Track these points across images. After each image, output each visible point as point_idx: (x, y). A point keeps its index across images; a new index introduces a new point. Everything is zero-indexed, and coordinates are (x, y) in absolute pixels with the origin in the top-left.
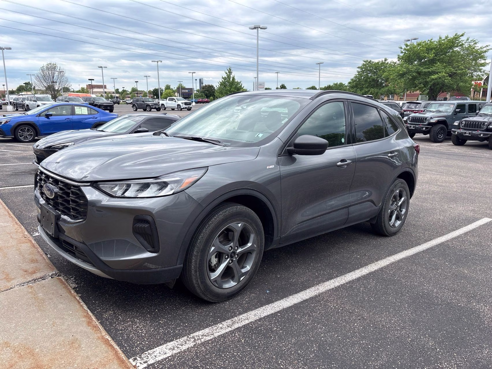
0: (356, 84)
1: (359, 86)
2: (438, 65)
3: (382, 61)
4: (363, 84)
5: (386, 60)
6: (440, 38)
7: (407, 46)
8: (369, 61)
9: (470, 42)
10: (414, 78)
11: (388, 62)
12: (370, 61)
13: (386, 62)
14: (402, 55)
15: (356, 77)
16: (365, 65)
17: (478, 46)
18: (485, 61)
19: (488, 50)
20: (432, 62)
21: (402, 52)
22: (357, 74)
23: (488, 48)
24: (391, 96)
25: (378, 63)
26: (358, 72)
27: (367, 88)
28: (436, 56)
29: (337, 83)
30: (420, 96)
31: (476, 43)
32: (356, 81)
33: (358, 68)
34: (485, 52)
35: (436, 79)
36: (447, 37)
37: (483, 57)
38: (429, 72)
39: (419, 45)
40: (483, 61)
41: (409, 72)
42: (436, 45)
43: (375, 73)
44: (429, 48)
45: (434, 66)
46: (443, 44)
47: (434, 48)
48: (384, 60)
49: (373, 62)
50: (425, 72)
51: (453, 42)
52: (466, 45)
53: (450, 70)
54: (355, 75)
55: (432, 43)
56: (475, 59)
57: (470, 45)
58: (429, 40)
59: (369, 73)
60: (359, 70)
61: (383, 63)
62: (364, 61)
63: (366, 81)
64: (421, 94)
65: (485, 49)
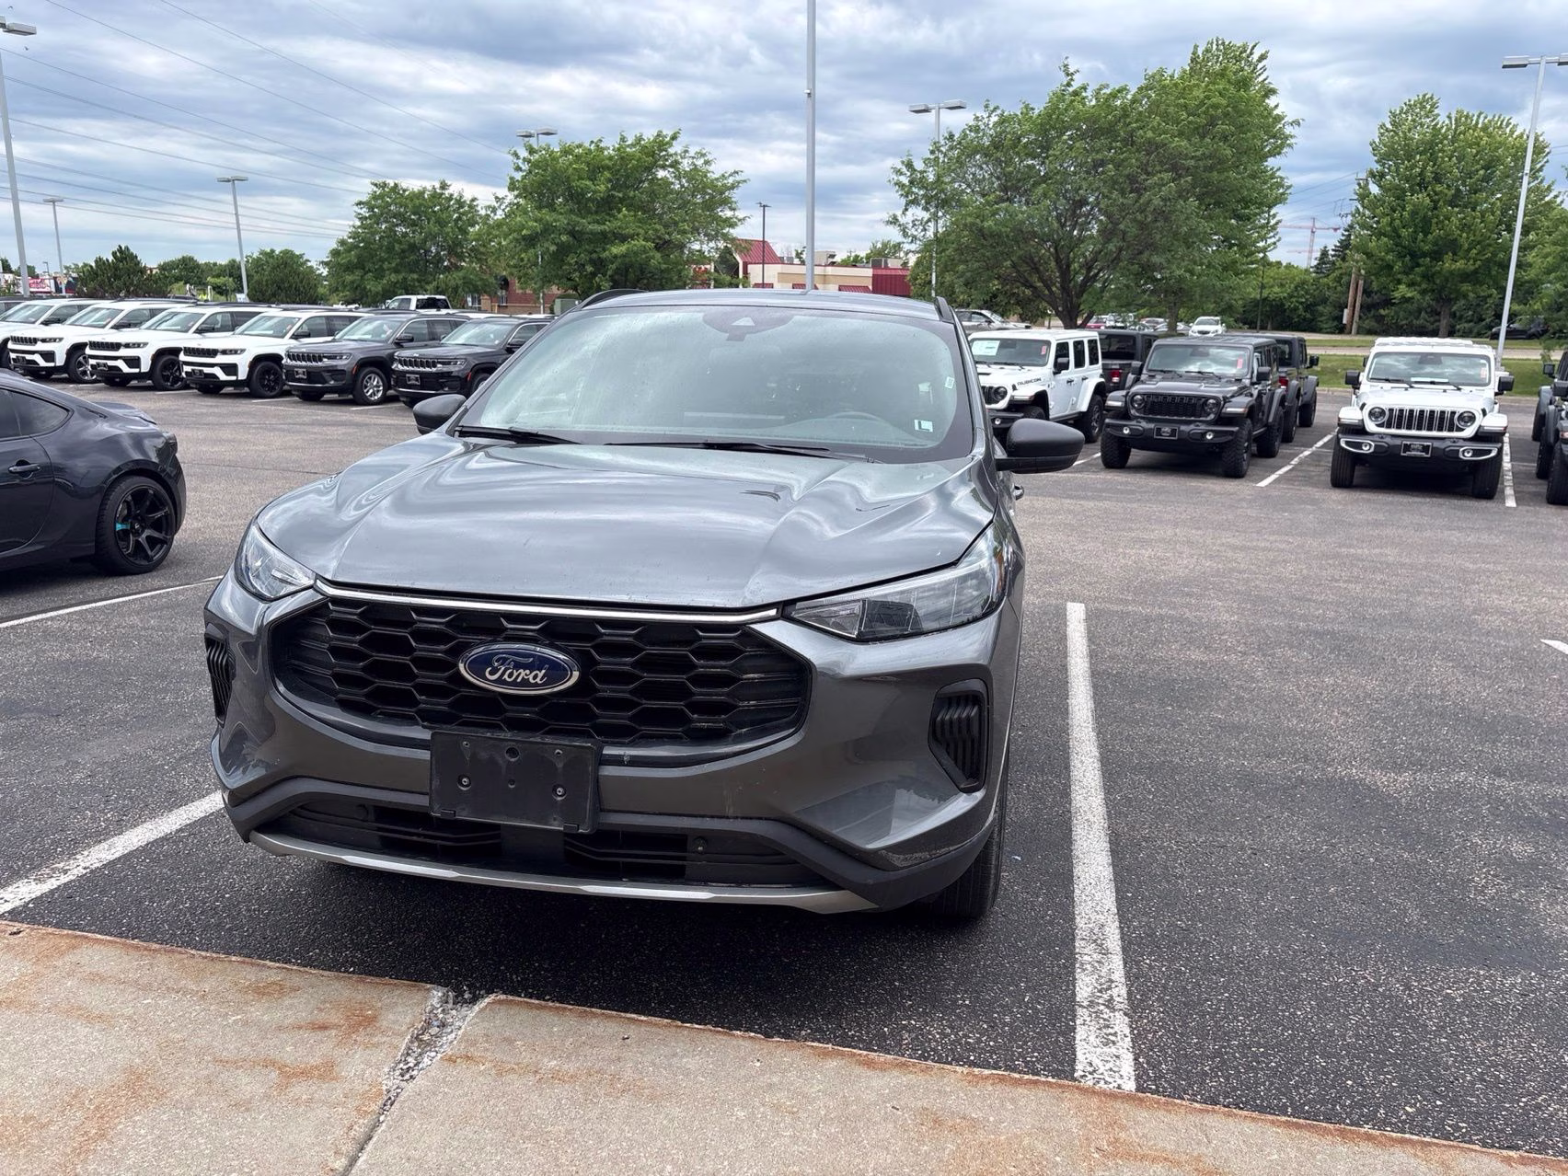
0: (359, 257)
1: (369, 266)
2: (625, 216)
3: (434, 188)
4: (382, 260)
5: (444, 186)
6: (623, 139)
7: (532, 151)
8: (392, 184)
9: (693, 158)
10: (563, 250)
11: (452, 195)
12: (396, 185)
13: (447, 193)
14: (518, 176)
15: (354, 235)
16: (381, 197)
17: (715, 171)
18: (732, 213)
19: (739, 182)
20: (607, 205)
21: (518, 169)
22: (358, 223)
23: (738, 178)
24: (469, 299)
25: (421, 193)
26: (362, 219)
27: (396, 271)
28: (614, 188)
29: (273, 251)
30: (558, 302)
31: (707, 162)
32: (357, 247)
33: (357, 204)
34: (733, 187)
35: (624, 256)
36: (639, 139)
37: (726, 202)
38: (603, 233)
39: (566, 151)
40: (729, 213)
41: (547, 230)
42: (611, 158)
43: (414, 224)
44: (594, 164)
45: (614, 216)
46: (631, 157)
47: (608, 168)
48: (437, 185)
49: (404, 191)
50: (592, 233)
51: (655, 152)
52: (686, 165)
53: (656, 230)
54: (352, 229)
55: (602, 150)
56: (710, 206)
57: (696, 166)
58: (592, 142)
59: (397, 225)
60: (364, 212)
61: (436, 196)
62: (376, 185)
63: (390, 249)
64: (560, 297)
65: (731, 180)
